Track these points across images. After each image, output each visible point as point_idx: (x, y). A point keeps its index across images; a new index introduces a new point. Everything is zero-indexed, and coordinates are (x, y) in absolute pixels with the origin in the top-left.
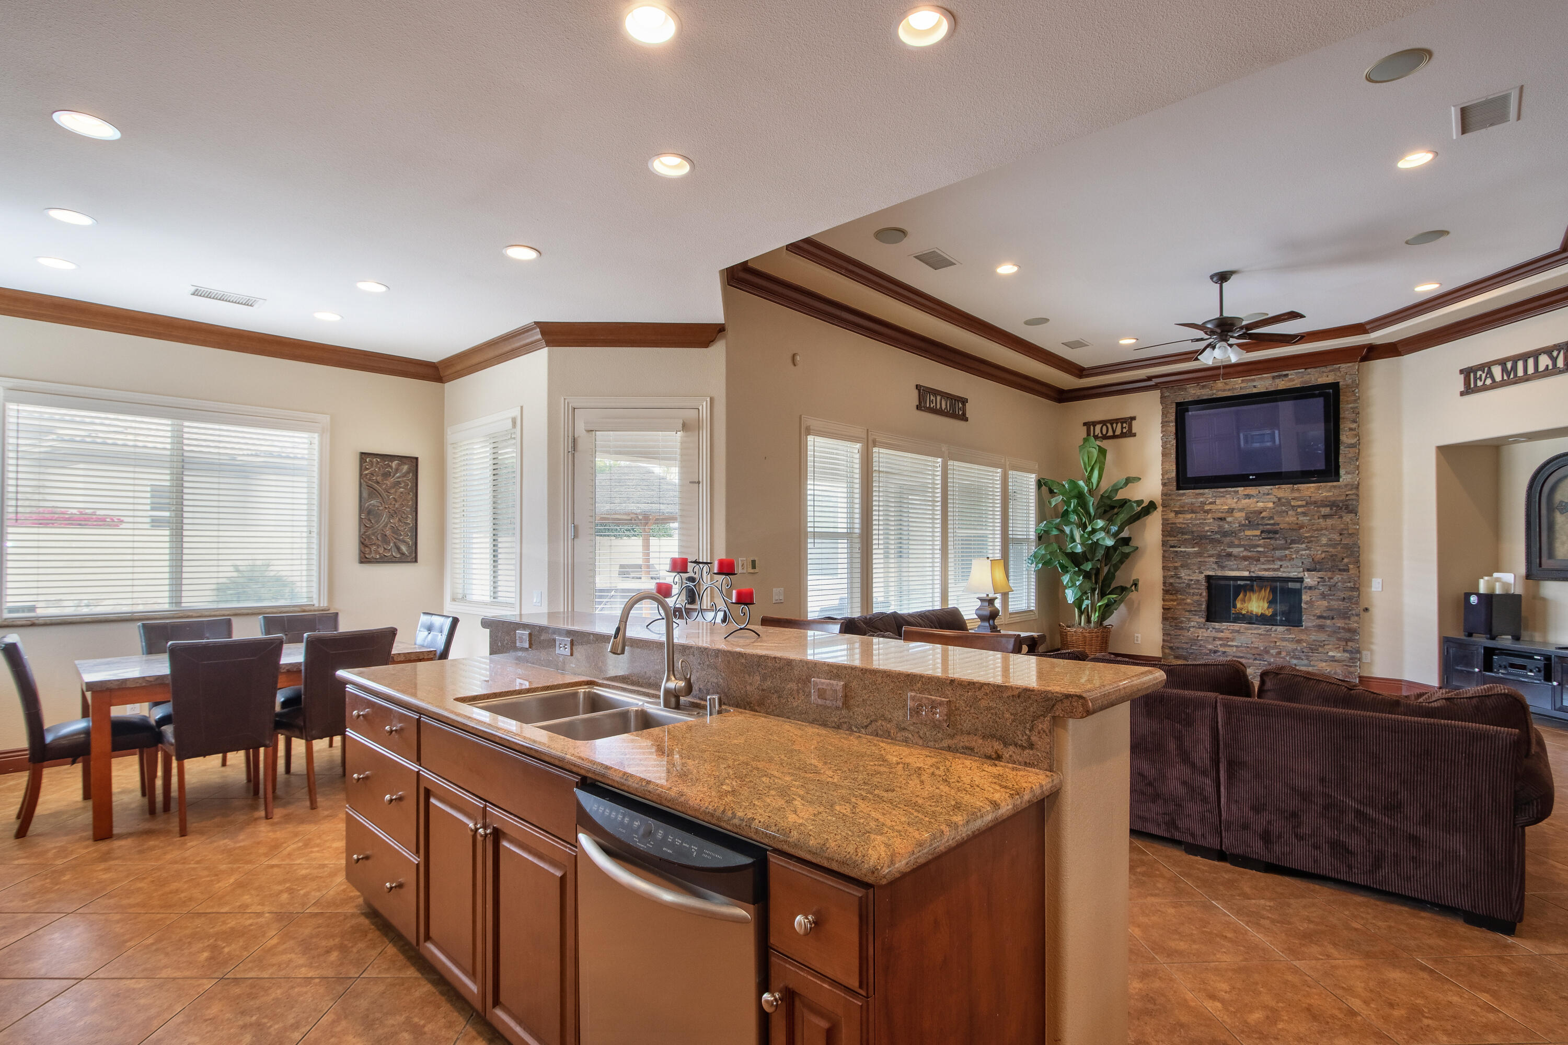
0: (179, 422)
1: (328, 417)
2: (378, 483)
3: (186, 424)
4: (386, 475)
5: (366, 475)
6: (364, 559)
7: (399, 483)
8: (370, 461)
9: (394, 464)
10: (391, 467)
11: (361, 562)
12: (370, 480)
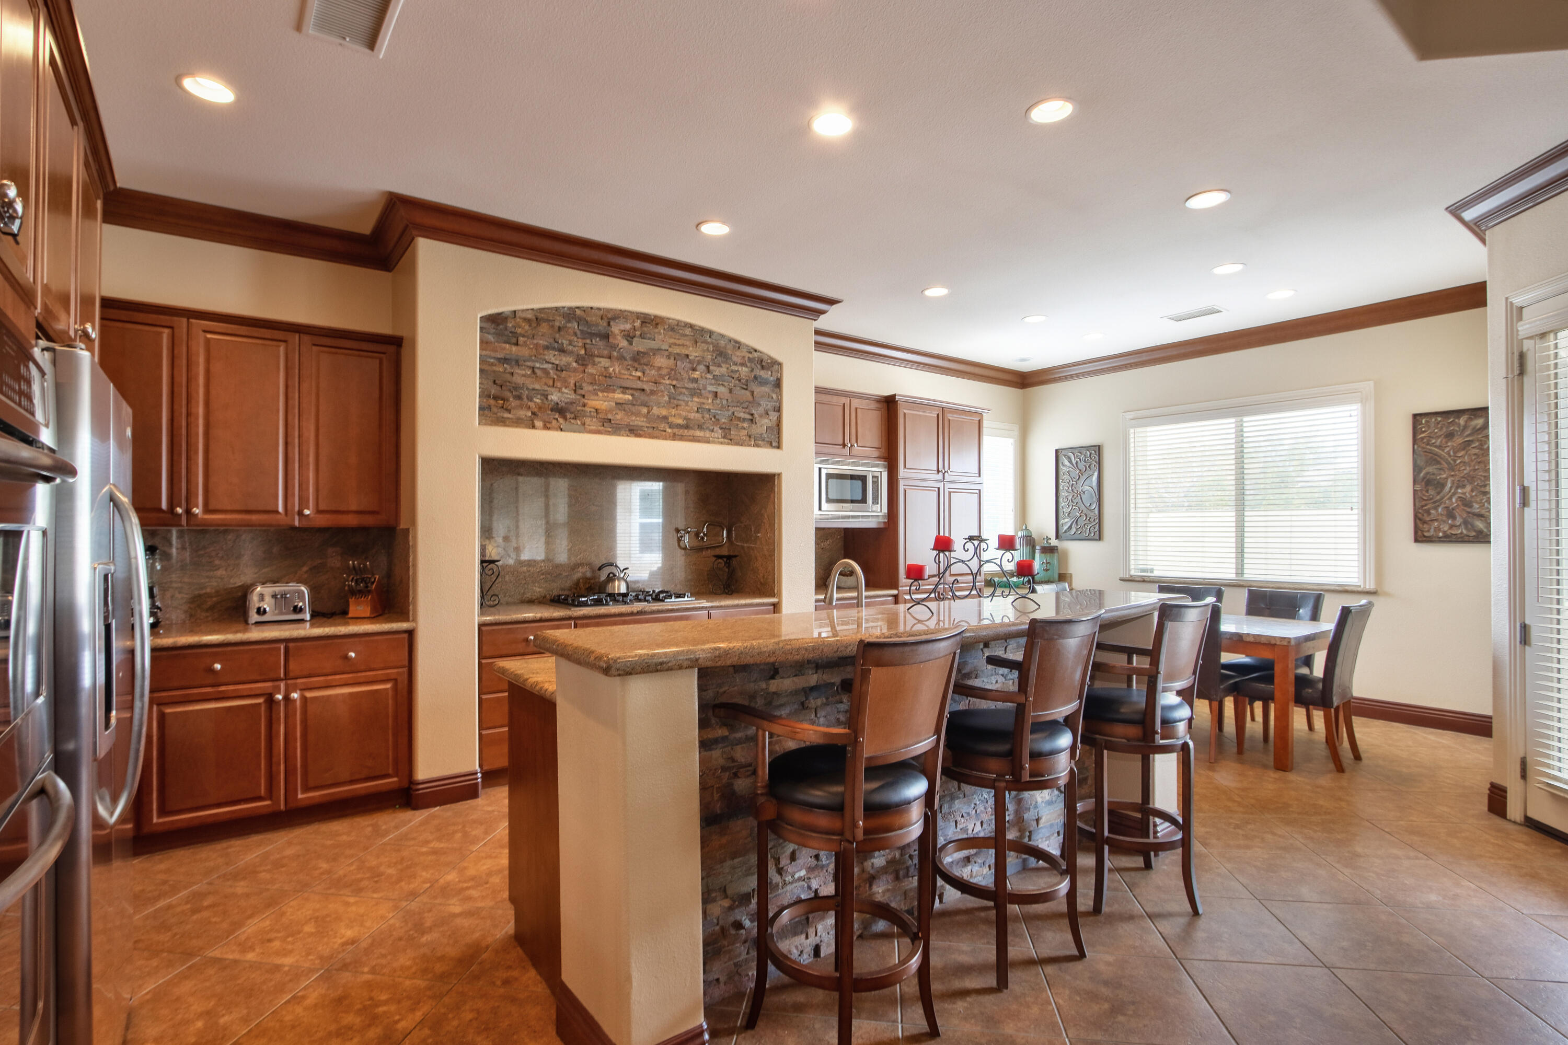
0: (1239, 419)
1: (1371, 383)
2: (1440, 447)
3: (1245, 419)
4: (1450, 436)
5: (1422, 438)
6: (1420, 537)
7: (1469, 442)
8: (1427, 422)
9: (1462, 421)
10: (1459, 425)
11: (1416, 540)
12: (1428, 444)
